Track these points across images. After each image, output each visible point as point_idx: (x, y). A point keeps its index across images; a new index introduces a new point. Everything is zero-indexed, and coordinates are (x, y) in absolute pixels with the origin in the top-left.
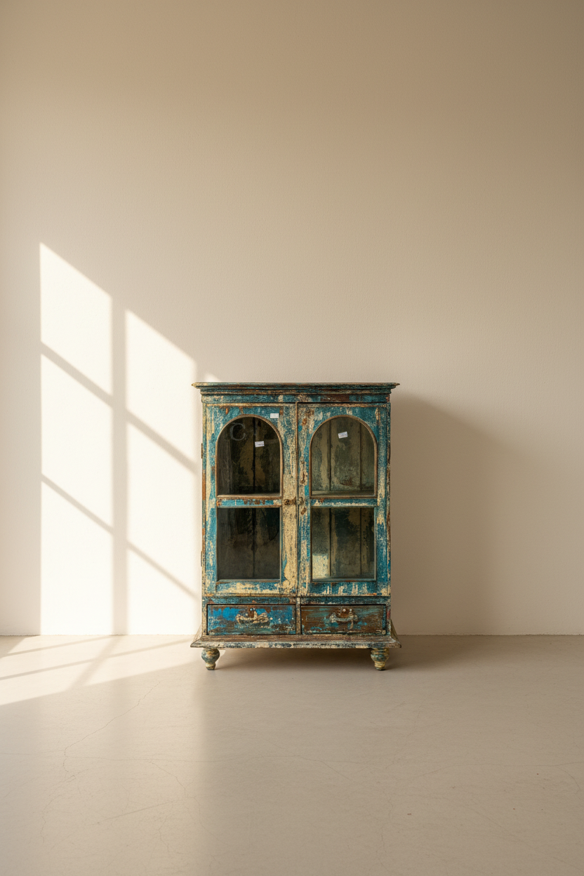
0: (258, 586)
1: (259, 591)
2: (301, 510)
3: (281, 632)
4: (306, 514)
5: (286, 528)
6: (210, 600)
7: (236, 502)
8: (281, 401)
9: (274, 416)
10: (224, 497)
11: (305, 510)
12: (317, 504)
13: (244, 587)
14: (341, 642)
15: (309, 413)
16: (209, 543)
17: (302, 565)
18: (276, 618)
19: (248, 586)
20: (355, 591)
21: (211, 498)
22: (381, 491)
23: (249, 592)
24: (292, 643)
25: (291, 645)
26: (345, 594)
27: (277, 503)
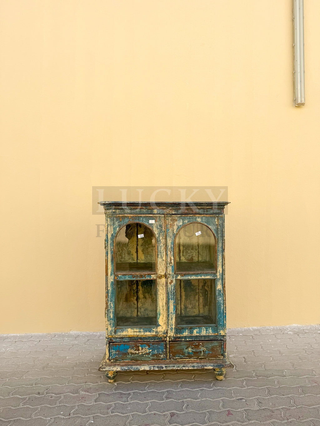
0: (142, 330)
1: (142, 334)
2: (169, 281)
3: (156, 359)
4: (173, 284)
5: (159, 293)
6: (111, 339)
7: (126, 276)
8: (156, 213)
9: (152, 222)
10: (120, 274)
11: (172, 281)
12: (179, 277)
13: (132, 331)
14: (195, 364)
15: (174, 220)
16: (110, 304)
17: (170, 316)
18: (153, 350)
19: (135, 330)
20: (204, 333)
21: (111, 275)
22: (220, 269)
23: (135, 334)
24: (164, 366)
25: (163, 368)
26: (198, 334)
27: (153, 277)
